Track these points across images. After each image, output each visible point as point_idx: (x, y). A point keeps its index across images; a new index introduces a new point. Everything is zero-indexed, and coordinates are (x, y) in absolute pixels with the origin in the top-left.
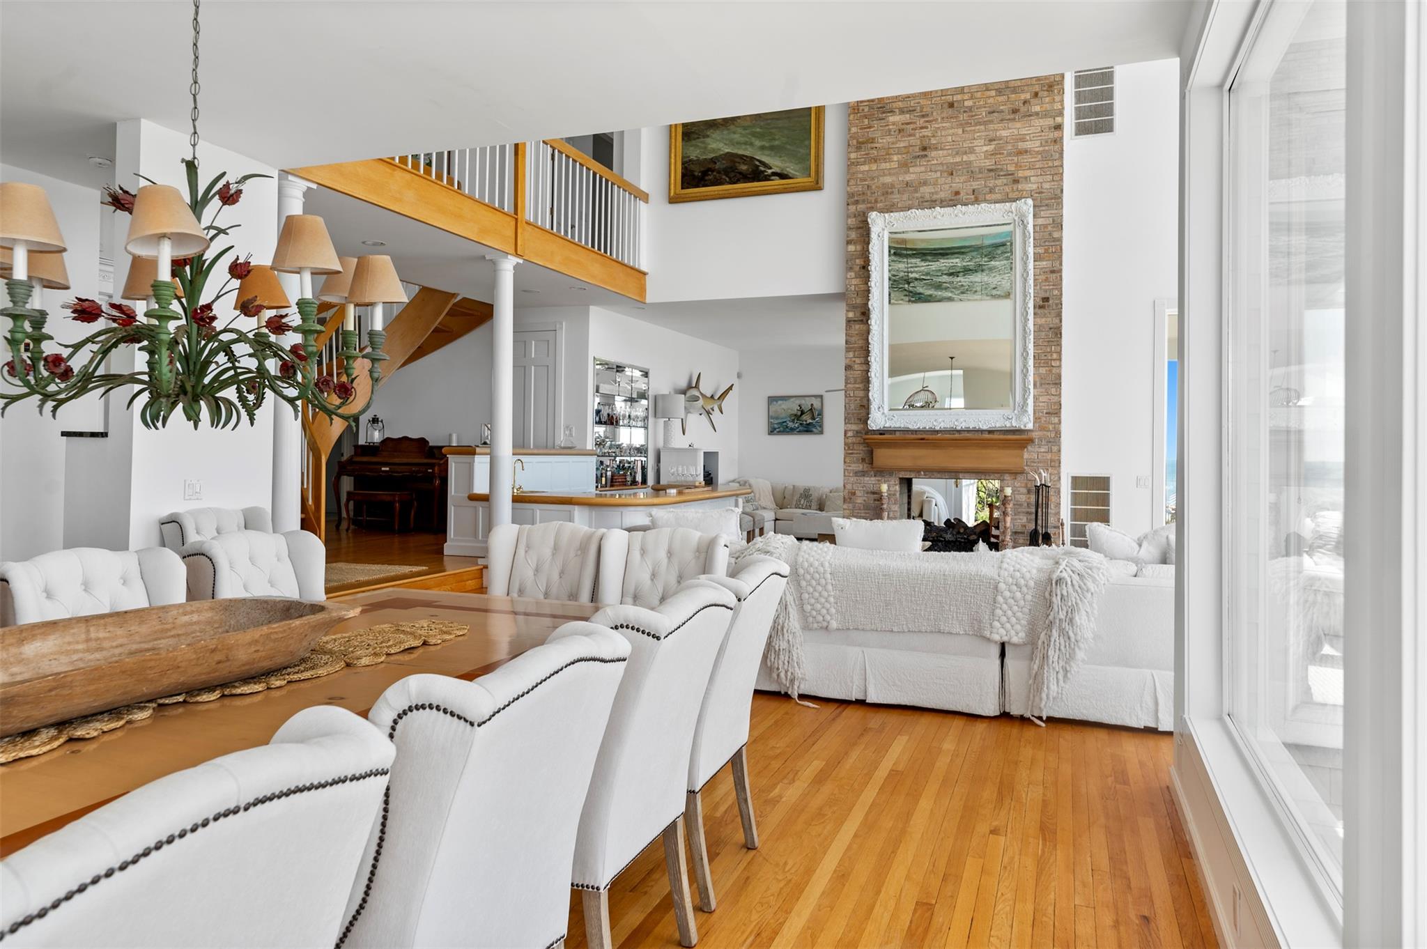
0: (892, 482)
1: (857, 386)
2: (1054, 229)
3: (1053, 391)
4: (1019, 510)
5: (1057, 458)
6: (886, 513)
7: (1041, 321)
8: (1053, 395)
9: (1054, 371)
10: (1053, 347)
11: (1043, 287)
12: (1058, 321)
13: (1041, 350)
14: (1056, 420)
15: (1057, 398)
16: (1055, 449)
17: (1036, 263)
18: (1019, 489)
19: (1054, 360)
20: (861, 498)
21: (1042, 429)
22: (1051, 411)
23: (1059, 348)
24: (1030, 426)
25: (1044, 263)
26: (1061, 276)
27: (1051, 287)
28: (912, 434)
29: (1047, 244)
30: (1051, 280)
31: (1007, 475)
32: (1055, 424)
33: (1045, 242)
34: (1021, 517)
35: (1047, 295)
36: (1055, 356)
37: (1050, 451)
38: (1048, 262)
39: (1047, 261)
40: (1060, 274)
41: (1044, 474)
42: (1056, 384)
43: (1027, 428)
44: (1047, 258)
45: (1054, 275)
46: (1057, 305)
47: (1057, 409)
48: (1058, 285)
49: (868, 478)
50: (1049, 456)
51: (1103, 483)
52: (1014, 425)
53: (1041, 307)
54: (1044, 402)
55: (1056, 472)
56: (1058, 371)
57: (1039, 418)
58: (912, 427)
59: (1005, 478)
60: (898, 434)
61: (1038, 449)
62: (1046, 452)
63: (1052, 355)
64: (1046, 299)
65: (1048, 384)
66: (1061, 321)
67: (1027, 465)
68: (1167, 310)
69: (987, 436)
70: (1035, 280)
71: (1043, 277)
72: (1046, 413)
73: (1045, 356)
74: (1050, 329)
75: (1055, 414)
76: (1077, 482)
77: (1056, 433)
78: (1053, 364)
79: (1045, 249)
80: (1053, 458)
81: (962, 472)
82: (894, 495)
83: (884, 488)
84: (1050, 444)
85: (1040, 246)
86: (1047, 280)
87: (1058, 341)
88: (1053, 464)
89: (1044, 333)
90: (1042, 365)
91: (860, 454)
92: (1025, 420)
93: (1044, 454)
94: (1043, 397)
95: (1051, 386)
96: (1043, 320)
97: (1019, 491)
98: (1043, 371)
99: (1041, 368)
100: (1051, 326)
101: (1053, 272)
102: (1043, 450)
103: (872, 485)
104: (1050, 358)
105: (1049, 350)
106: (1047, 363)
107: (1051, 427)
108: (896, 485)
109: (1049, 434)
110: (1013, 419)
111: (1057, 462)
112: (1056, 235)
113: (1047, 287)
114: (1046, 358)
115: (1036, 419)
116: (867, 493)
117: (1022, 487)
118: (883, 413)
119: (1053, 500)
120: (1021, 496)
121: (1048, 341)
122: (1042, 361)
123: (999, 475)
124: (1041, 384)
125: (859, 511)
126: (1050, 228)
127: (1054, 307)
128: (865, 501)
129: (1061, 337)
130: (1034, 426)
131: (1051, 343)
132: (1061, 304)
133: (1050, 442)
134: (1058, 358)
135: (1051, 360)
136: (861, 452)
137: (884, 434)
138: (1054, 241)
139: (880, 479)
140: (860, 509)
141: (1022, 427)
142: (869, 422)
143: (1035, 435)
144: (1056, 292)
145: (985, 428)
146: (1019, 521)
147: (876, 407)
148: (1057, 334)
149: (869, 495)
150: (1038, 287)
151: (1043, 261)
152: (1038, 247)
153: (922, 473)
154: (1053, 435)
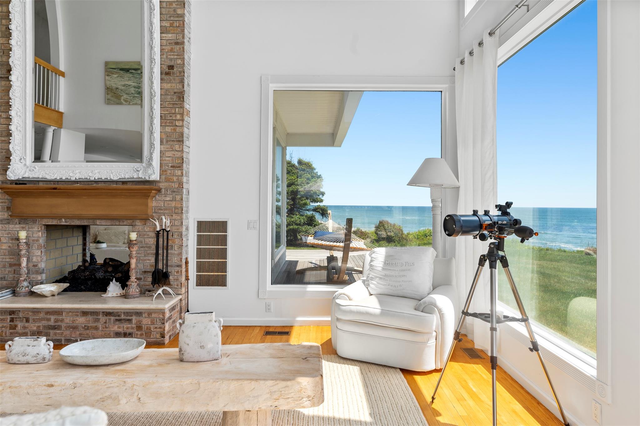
0: (36, 229)
1: (3, 139)
2: (178, 7)
3: (177, 147)
4: (149, 252)
5: (180, 206)
6: (25, 259)
7: (167, 86)
8: (177, 151)
9: (178, 129)
10: (177, 109)
11: (169, 57)
12: (181, 86)
13: (167, 111)
14: (179, 173)
15: (179, 153)
16: (178, 197)
17: (164, 35)
18: (148, 233)
19: (178, 120)
20: (6, 245)
21: (168, 180)
22: (175, 165)
23: (182, 110)
24: (155, 176)
25: (170, 35)
26: (183, 48)
27: (176, 57)
28: (54, 184)
29: (172, 18)
30: (176, 50)
31: (138, 221)
32: (178, 176)
33: (170, 17)
34: (150, 258)
35: (172, 64)
36: (178, 117)
37: (174, 200)
38: (174, 35)
39: (172, 33)
40: (182, 46)
41: (164, 220)
42: (179, 141)
43: (151, 179)
44: (172, 32)
45: (178, 47)
46: (180, 72)
47: (180, 163)
48: (181, 54)
49: (13, 226)
50: (173, 204)
51: (222, 226)
52: (140, 176)
53: (167, 74)
54: (170, 157)
55: (179, 218)
56: (181, 130)
57: (165, 171)
58: (49, 177)
59: (137, 224)
60: (41, 185)
61: (163, 198)
62: (171, 201)
63: (176, 116)
64: (171, 67)
65: (173, 141)
66: (183, 87)
67: (155, 212)
68: (271, 85)
69: (120, 186)
70: (162, 50)
71: (169, 48)
72: (171, 167)
73: (171, 116)
74: (175, 93)
75: (178, 167)
76: (202, 225)
77: (179, 184)
78: (177, 124)
79: (171, 23)
80: (176, 206)
81: (99, 219)
82: (37, 241)
83: (23, 235)
84: (174, 194)
85: (167, 20)
86: (172, 50)
87: (181, 104)
88: (176, 210)
89: (169, 97)
90: (168, 124)
91: (5, 202)
92: (149, 172)
93: (170, 203)
94: (168, 152)
95: (176, 143)
96: (169, 85)
97: (148, 235)
98: (168, 129)
99: (167, 127)
100: (175, 90)
101: (177, 43)
102: (168, 199)
103: (16, 232)
104: (174, 118)
105: (173, 112)
106: (172, 123)
107: (175, 179)
108: (39, 231)
109: (173, 185)
110: (141, 171)
111: (180, 209)
112: (179, 11)
113: (172, 57)
114: (171, 118)
115: (163, 172)
116: (12, 239)
117: (150, 232)
118: (25, 165)
119: (177, 243)
120: (150, 239)
121: (173, 104)
122: (168, 121)
123: (131, 221)
124: (167, 141)
125: (4, 257)
126: (174, 5)
127: (178, 74)
128: (9, 247)
129: (183, 101)
130: (160, 178)
131: (175, 106)
132: (184, 72)
133: (174, 192)
134: (181, 119)
135: (176, 120)
136: (6, 201)
137: (26, 184)
138: (178, 17)
139: (24, 226)
140: (4, 255)
141: (147, 178)
142: (8, 173)
143: (162, 185)
144: (179, 61)
145: (115, 178)
146: (148, 261)
147: (18, 159)
148: (179, 98)
149: (14, 242)
150: (165, 56)
151: (169, 33)
152: (164, 21)
153: (63, 220)
154: (177, 186)
